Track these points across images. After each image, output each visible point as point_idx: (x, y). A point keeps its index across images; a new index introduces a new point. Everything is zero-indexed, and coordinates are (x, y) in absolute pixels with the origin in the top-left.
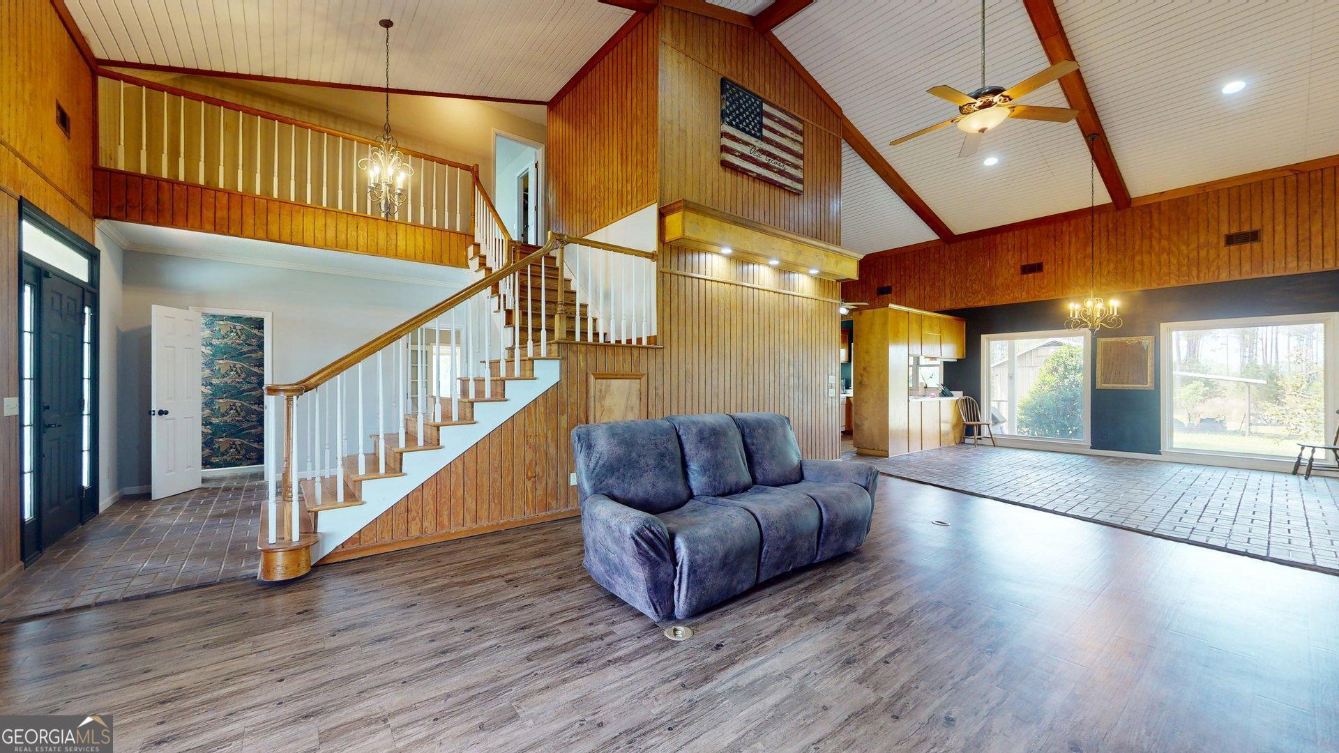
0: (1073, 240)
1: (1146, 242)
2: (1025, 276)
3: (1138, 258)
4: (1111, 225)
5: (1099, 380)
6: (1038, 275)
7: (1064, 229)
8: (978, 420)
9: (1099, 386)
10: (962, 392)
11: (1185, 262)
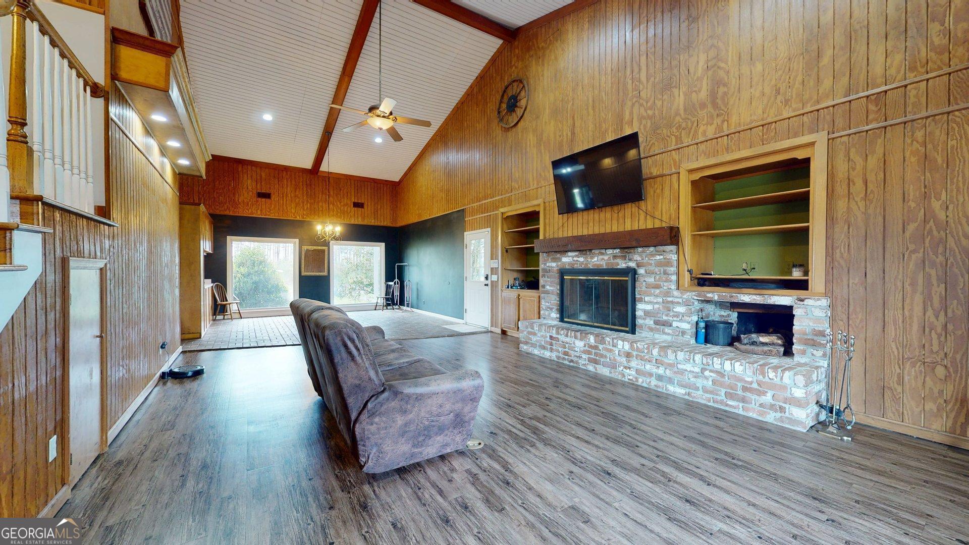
0: (289, 184)
1: (324, 196)
2: (260, 199)
3: (320, 204)
4: (308, 182)
5: (303, 270)
6: (267, 200)
7: (284, 176)
8: (227, 301)
9: (303, 274)
10: (210, 280)
11: (339, 211)
